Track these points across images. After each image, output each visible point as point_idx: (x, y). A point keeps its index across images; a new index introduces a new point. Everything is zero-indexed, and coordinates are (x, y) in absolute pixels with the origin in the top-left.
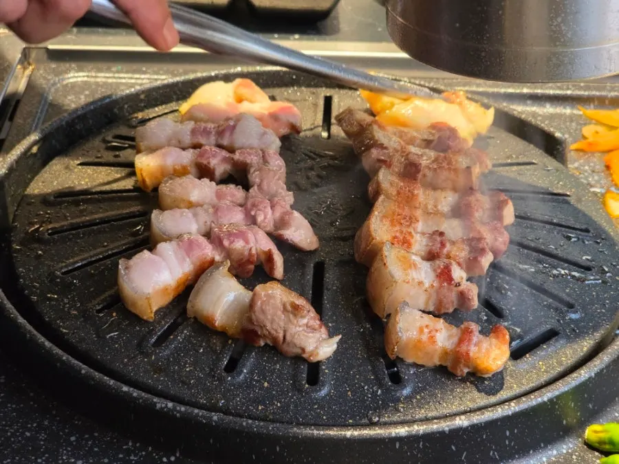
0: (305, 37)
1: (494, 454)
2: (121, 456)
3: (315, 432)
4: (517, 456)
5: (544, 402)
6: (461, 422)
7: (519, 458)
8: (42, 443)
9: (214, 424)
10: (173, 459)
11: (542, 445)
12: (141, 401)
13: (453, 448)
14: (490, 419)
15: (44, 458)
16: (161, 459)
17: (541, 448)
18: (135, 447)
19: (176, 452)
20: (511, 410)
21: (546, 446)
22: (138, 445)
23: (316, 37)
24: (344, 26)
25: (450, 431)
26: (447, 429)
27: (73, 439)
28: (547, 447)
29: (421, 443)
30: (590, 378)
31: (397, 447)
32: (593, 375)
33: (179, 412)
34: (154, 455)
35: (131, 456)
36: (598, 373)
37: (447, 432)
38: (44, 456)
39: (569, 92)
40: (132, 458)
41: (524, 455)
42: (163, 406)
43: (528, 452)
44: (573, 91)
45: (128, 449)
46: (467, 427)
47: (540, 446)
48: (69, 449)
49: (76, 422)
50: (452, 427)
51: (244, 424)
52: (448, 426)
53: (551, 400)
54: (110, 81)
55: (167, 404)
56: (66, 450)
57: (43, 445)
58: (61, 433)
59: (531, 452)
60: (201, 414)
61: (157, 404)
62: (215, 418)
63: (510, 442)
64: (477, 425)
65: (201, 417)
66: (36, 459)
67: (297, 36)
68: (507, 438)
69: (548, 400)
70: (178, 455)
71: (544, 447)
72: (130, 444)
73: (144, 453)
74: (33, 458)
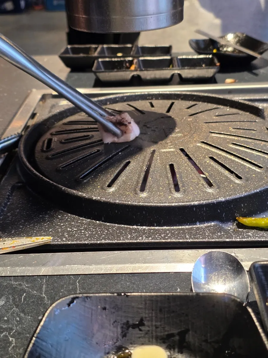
1: (237, 215)
6: (221, 199)
14: (234, 198)
17: (258, 214)
20: (243, 195)
21: (260, 213)
25: (217, 203)
26: (215, 202)
29: (205, 208)
31: (194, 210)
37: (216, 203)
46: (224, 201)
50: (218, 201)
53: (260, 191)
59: (254, 215)
63: (244, 210)
64: (228, 200)
68: (242, 207)
69: (259, 191)
71: (259, 214)
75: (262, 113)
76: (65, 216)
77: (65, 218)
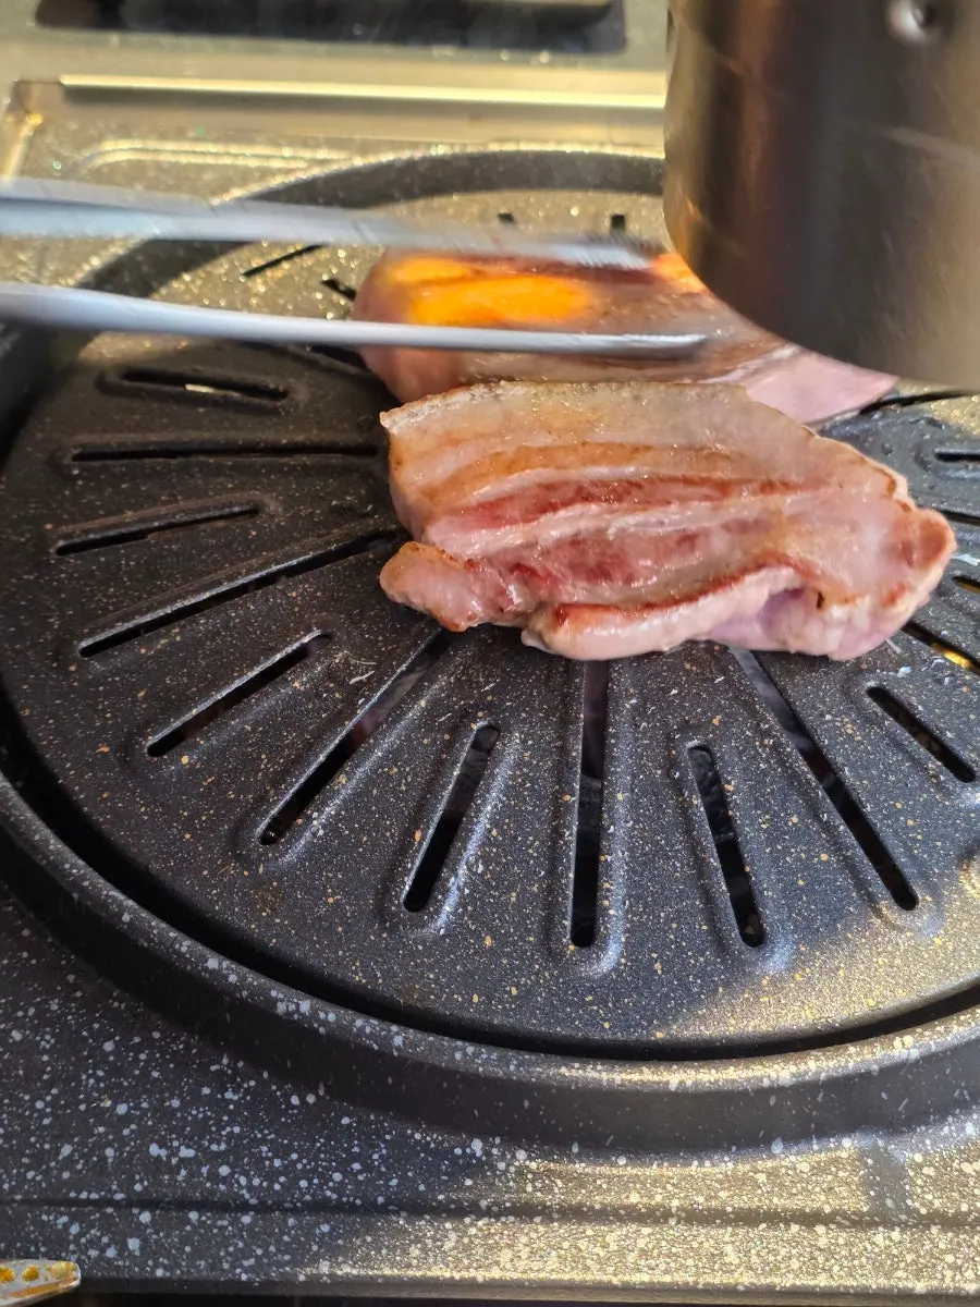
0: (561, 58)
1: (961, 1093)
2: (206, 1091)
3: (605, 1076)
8: (45, 1058)
9: (396, 1054)
10: (311, 1099)
12: (245, 993)
13: (884, 1096)
15: (49, 1098)
16: (287, 1097)
18: (235, 1069)
19: (317, 1088)
22: (240, 1064)
23: (582, 60)
24: (634, 34)
25: (882, 1070)
27: (109, 1046)
29: (821, 1094)
33: (325, 1023)
34: (274, 1087)
35: (227, 1090)
37: (876, 1074)
38: (48, 1093)
40: (229, 1095)
42: (292, 1007)
45: (221, 1073)
48: (100, 1073)
49: (116, 1004)
51: (458, 1056)
54: (184, 160)
55: (298, 1005)
56: (94, 1075)
57: (48, 1063)
58: (85, 1033)
60: (368, 1030)
61: (279, 1004)
62: (398, 1041)
65: (369, 1037)
66: (33, 1101)
67: (544, 57)
70: (321, 1093)
72: (225, 1061)
73: (252, 1083)
74: (27, 1098)
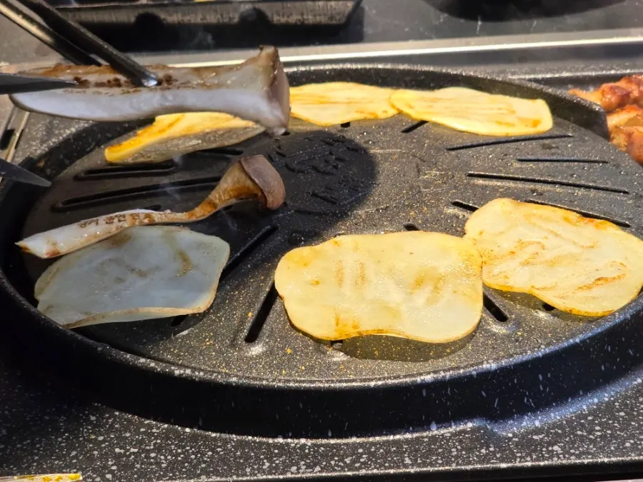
1: (528, 401)
2: (143, 430)
4: (554, 404)
5: (577, 343)
6: (489, 366)
7: (557, 405)
8: (62, 424)
11: (581, 393)
13: (484, 394)
14: (519, 361)
15: (64, 437)
20: (541, 352)
21: (585, 394)
25: (478, 374)
26: (474, 373)
27: (93, 418)
28: (587, 394)
29: (449, 389)
30: (625, 319)
31: (424, 395)
32: (628, 316)
36: (634, 314)
37: (475, 377)
38: (64, 435)
39: (613, 72)
40: (154, 430)
41: (562, 402)
43: (567, 400)
44: (618, 70)
46: (496, 370)
47: (579, 394)
48: (90, 427)
49: (96, 404)
50: (480, 370)
52: (475, 370)
53: (583, 342)
56: (86, 428)
57: (63, 426)
58: (81, 415)
59: (570, 400)
63: (545, 388)
64: (506, 368)
66: (56, 438)
68: (540, 382)
71: (582, 396)
74: (53, 437)
75: (600, 122)
76: (107, 415)
77: (107, 422)
